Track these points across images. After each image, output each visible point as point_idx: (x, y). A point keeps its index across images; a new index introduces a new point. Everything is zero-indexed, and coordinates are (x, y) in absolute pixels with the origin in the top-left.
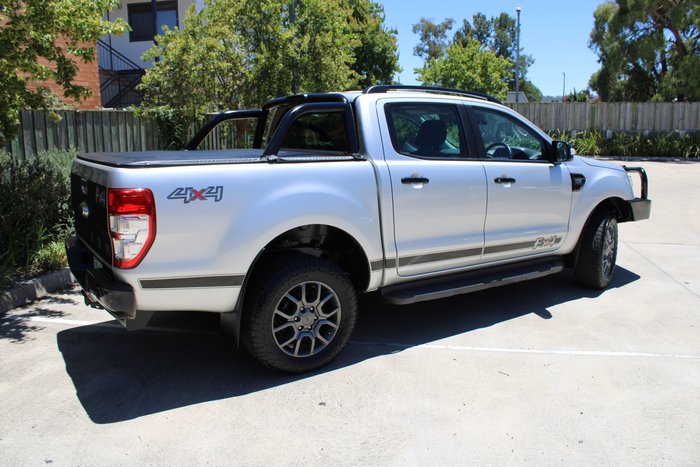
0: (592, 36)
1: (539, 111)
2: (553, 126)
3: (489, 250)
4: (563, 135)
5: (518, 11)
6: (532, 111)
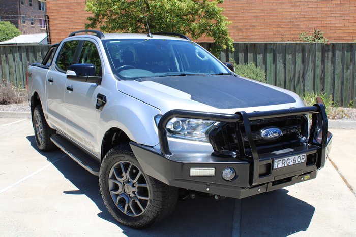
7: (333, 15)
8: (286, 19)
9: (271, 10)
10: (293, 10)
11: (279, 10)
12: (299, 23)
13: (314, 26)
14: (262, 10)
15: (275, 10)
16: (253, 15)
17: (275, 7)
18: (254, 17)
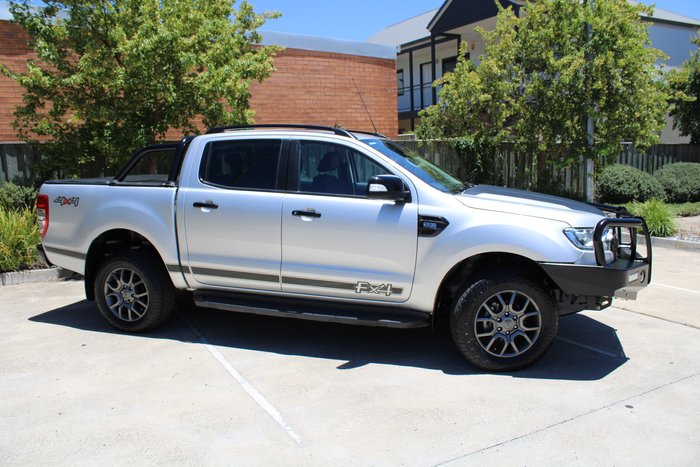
3: (287, 280)
7: (353, 106)
8: (300, 109)
9: (281, 96)
10: (307, 97)
11: (290, 97)
12: (315, 115)
13: (333, 119)
14: (270, 96)
15: (285, 96)
16: (258, 102)
17: (286, 93)
18: (259, 105)
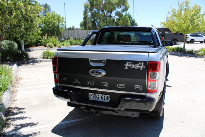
0: (84, 12)
1: (73, 32)
2: (77, 36)
4: (80, 39)
5: (65, 3)
6: (71, 33)
